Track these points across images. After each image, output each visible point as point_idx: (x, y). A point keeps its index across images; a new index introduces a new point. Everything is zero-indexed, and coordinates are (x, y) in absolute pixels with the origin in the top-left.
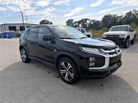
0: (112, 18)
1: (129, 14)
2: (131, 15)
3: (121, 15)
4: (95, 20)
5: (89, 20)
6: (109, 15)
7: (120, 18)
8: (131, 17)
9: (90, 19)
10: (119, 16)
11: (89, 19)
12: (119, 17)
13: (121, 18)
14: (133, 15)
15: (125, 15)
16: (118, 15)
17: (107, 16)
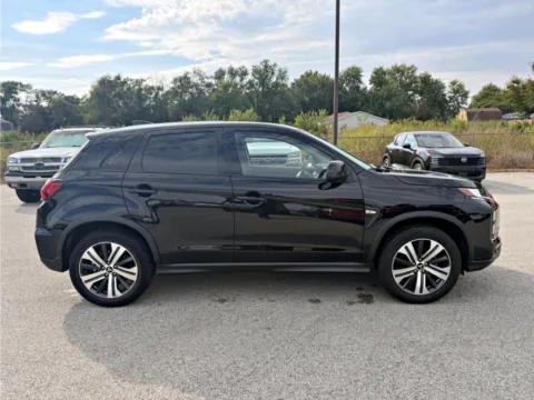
0: (129, 89)
1: (184, 82)
2: (192, 87)
3: (158, 84)
4: (55, 93)
5: (25, 88)
6: (118, 78)
7: (157, 94)
8: (191, 94)
9: (34, 88)
10: (151, 84)
11: (28, 86)
12: (152, 88)
13: (161, 93)
14: (196, 85)
15: (172, 86)
16: (149, 83)
17: (110, 82)
